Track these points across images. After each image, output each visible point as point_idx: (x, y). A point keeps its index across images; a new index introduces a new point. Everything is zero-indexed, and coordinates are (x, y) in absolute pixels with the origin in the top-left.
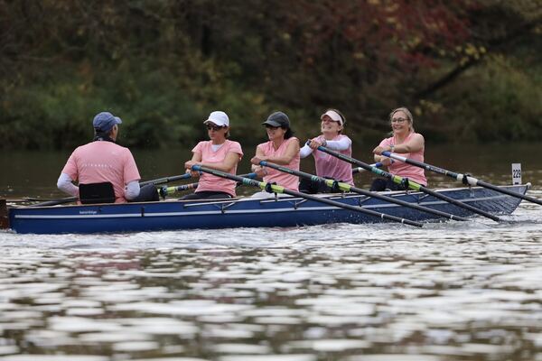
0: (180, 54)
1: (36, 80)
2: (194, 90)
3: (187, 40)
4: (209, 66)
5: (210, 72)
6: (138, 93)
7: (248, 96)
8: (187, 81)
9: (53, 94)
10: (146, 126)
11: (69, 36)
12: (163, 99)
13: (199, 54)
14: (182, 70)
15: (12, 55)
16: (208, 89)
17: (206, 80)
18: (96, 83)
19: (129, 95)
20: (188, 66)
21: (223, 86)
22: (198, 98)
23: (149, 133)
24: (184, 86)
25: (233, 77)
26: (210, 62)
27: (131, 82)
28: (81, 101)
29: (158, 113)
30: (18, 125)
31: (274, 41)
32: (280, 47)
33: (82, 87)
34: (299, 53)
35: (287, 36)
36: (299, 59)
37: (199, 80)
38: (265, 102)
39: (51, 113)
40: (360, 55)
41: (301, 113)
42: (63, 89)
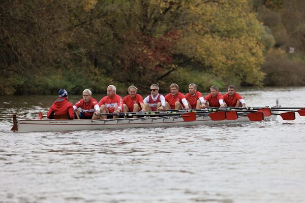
0: (88, 66)
1: (45, 74)
2: (92, 77)
3: (90, 62)
4: (97, 71)
5: (97, 72)
6: (76, 78)
7: (108, 79)
8: (90, 75)
9: (50, 78)
10: (78, 88)
11: (55, 61)
12: (83, 80)
13: (93, 66)
14: (88, 72)
15: (38, 67)
16: (96, 77)
17: (96, 74)
18: (63, 75)
19: (73, 79)
20: (90, 70)
21: (101, 76)
22: (93, 80)
23: (79, 90)
24: (89, 76)
25: (103, 73)
26: (97, 69)
27: (73, 75)
28: (58, 80)
29: (81, 84)
30: (40, 88)
31: (116, 63)
32: (118, 65)
33: (59, 76)
34: (123, 67)
35: (120, 61)
36: (123, 68)
37: (93, 74)
38: (113, 81)
39: (50, 84)
40: (141, 68)
41: (123, 84)
42: (53, 77)
